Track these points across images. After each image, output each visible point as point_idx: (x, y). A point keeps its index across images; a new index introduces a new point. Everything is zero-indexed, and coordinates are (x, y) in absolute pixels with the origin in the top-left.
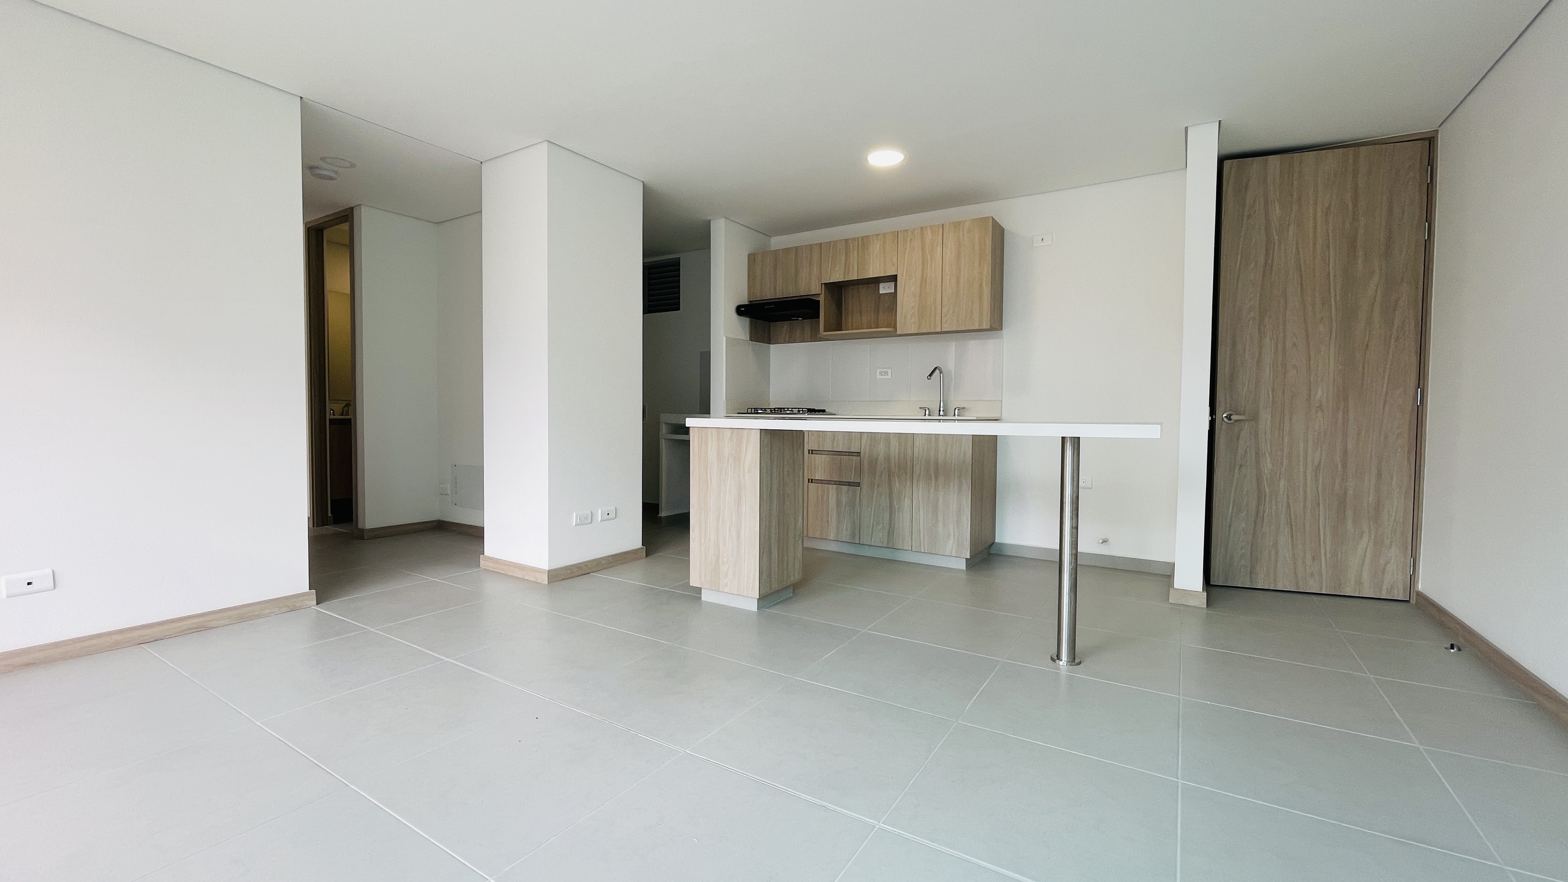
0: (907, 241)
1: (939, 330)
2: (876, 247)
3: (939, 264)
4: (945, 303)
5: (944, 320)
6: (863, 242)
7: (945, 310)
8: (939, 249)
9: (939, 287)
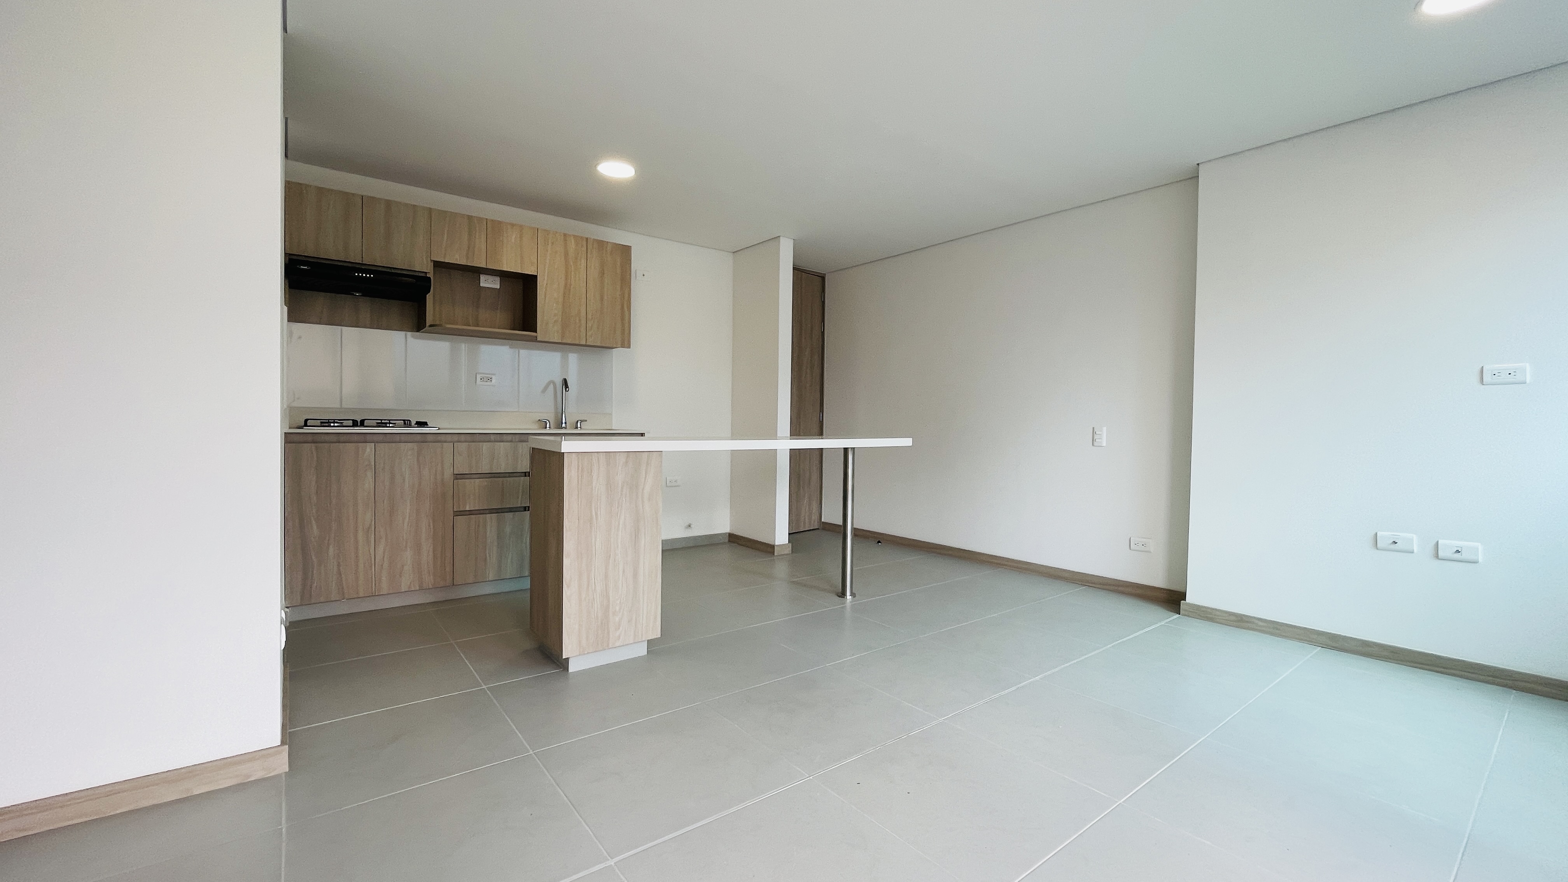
0: (548, 242)
1: (583, 343)
2: (512, 237)
3: (584, 278)
4: (589, 316)
5: (589, 334)
6: (495, 228)
7: (589, 324)
8: (583, 261)
9: (584, 300)
